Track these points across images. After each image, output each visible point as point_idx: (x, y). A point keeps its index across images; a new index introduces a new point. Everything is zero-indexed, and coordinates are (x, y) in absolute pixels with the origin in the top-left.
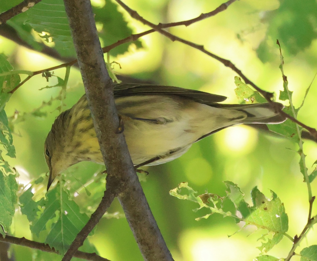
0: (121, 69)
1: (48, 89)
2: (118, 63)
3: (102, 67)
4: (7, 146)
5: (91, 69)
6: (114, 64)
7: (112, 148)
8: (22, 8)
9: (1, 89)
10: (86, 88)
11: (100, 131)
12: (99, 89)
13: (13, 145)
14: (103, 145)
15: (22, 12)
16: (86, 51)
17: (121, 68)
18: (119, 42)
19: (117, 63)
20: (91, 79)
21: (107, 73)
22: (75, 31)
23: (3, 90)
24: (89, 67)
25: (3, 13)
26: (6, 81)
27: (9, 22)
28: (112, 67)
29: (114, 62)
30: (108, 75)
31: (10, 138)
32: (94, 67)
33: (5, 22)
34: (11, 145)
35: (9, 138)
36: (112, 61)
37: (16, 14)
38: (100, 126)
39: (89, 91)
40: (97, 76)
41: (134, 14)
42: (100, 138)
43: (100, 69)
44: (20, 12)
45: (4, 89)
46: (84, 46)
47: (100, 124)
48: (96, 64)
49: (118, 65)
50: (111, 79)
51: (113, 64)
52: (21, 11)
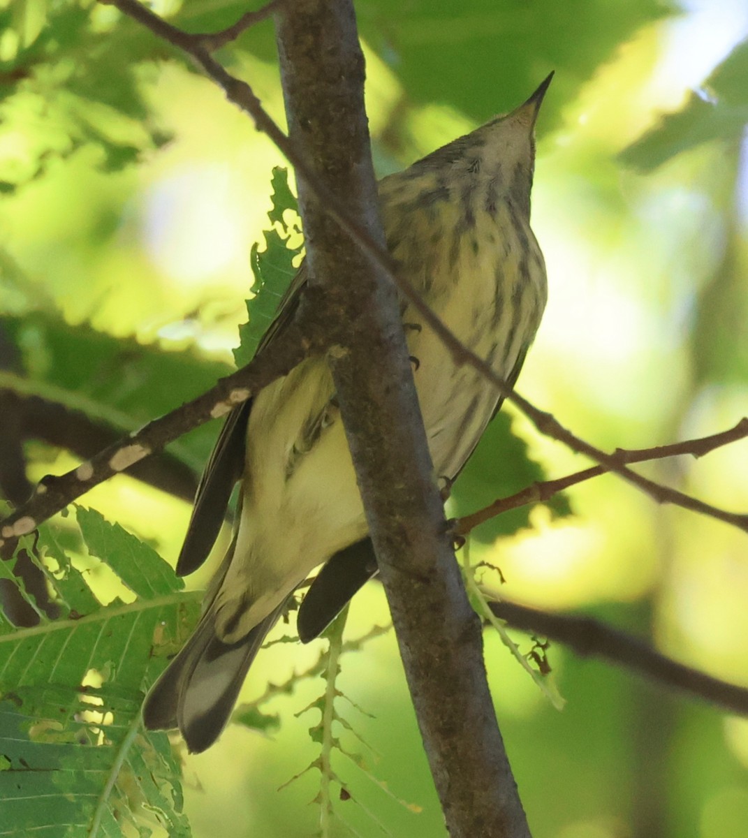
0: (504, 584)
1: (289, 644)
2: (495, 565)
3: (452, 578)
4: (166, 817)
5: (416, 586)
6: (485, 568)
7: (479, 822)
8: (211, 406)
9: (149, 647)
10: (404, 644)
11: (446, 772)
12: (443, 644)
13: (183, 813)
14: (453, 810)
15: (213, 419)
16: (402, 532)
17: (503, 580)
18: (499, 506)
19: (492, 567)
20: (417, 616)
21: (465, 596)
22: (370, 474)
23: (155, 650)
24: (412, 581)
25: (155, 419)
26: (163, 623)
27: (174, 447)
28: (477, 577)
29: (482, 564)
30: (468, 604)
31: (175, 793)
32: (425, 580)
33: (162, 447)
34: (178, 815)
35: (172, 791)
36: (478, 562)
37: (195, 424)
38: (442, 755)
39: (411, 652)
40: (436, 608)
41: (545, 423)
42: (445, 791)
43: (444, 586)
44: (208, 417)
45: (158, 646)
46: (397, 517)
47: (443, 749)
48: (432, 571)
49: (496, 571)
50: (476, 616)
51: (480, 570)
52: (210, 415)
